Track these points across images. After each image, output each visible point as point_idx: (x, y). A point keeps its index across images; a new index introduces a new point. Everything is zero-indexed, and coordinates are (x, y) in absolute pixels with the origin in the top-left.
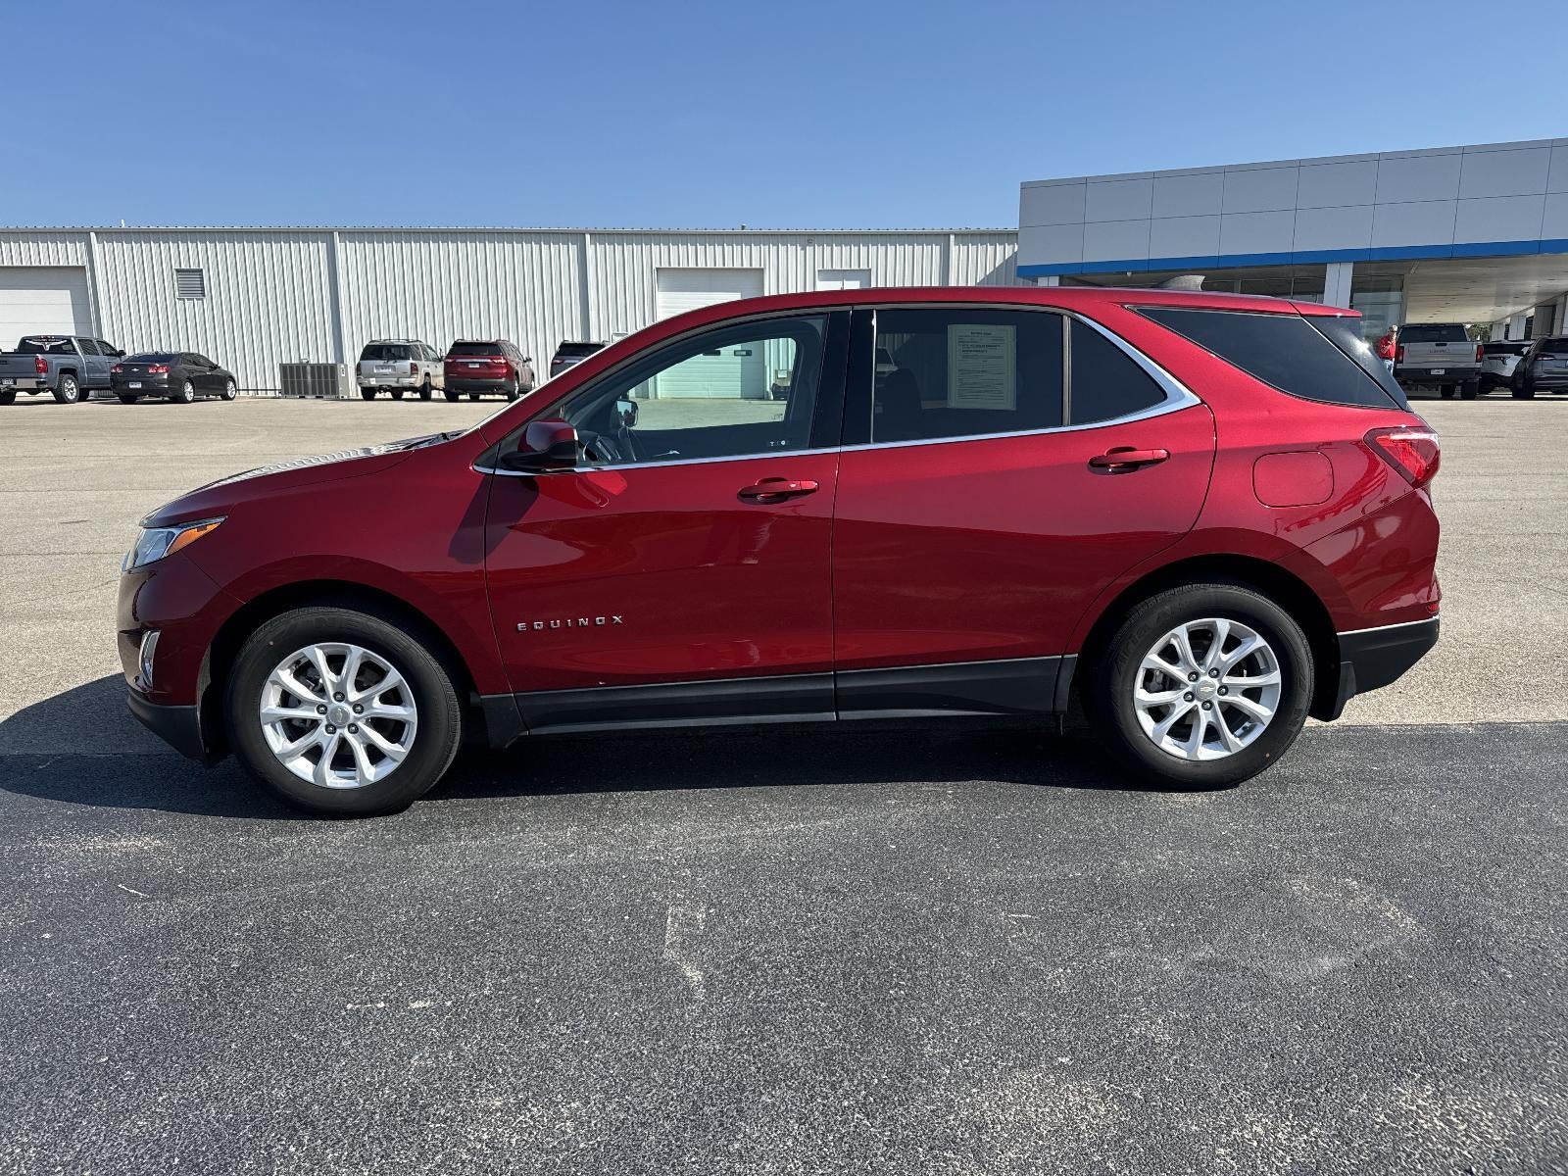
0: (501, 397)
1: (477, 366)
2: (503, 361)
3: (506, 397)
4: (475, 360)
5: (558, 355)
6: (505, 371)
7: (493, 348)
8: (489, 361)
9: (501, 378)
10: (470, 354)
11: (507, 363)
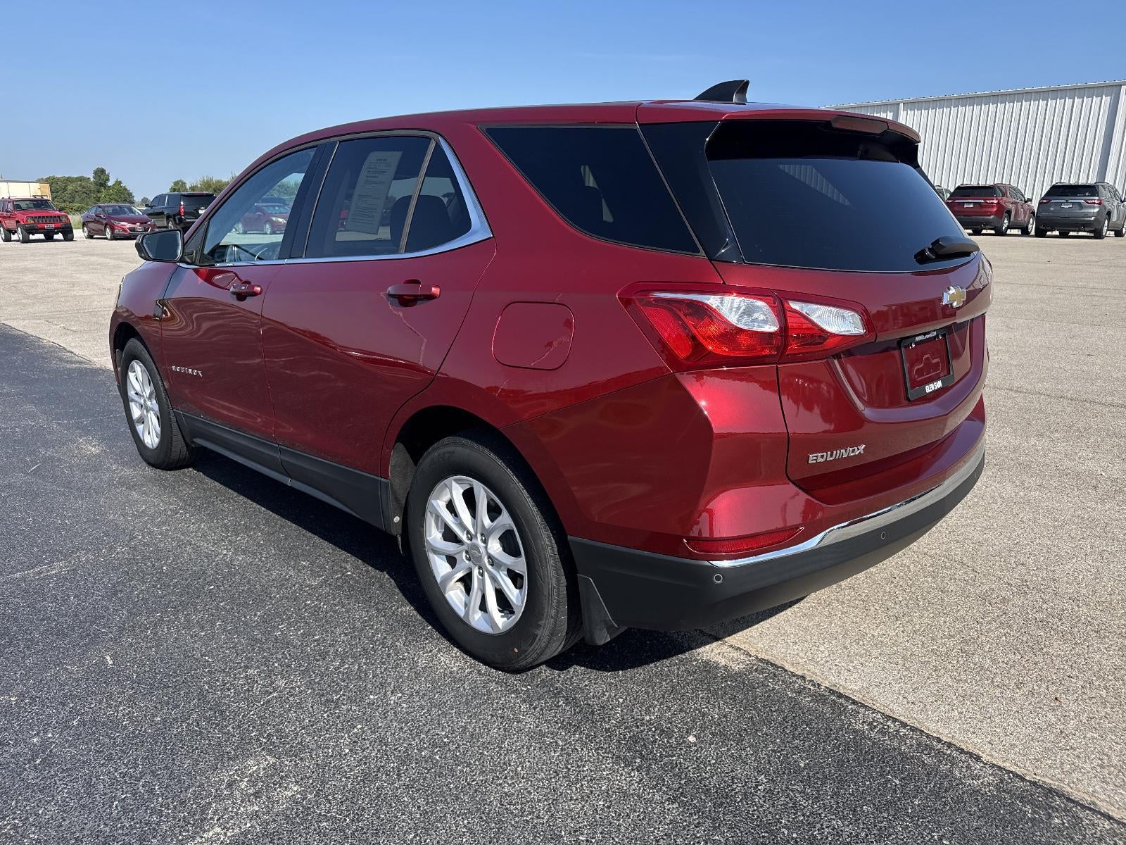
0: (989, 232)
1: (972, 206)
2: (995, 202)
3: (993, 232)
4: (970, 201)
5: (1048, 194)
6: (995, 209)
7: (988, 191)
8: (983, 201)
9: (990, 216)
10: (968, 196)
11: (998, 203)
